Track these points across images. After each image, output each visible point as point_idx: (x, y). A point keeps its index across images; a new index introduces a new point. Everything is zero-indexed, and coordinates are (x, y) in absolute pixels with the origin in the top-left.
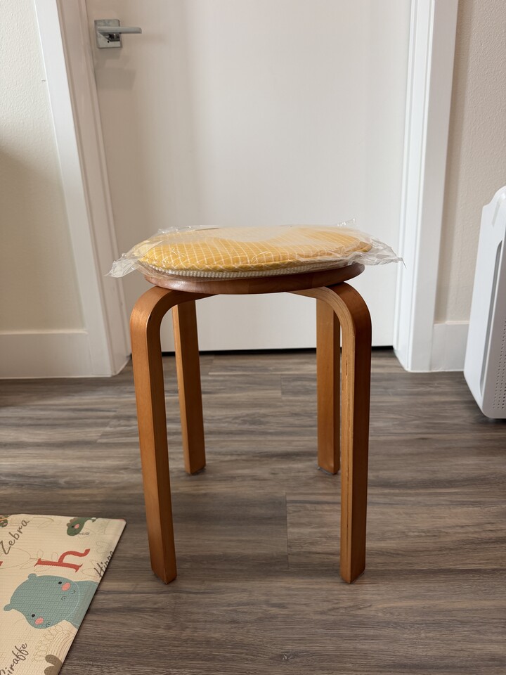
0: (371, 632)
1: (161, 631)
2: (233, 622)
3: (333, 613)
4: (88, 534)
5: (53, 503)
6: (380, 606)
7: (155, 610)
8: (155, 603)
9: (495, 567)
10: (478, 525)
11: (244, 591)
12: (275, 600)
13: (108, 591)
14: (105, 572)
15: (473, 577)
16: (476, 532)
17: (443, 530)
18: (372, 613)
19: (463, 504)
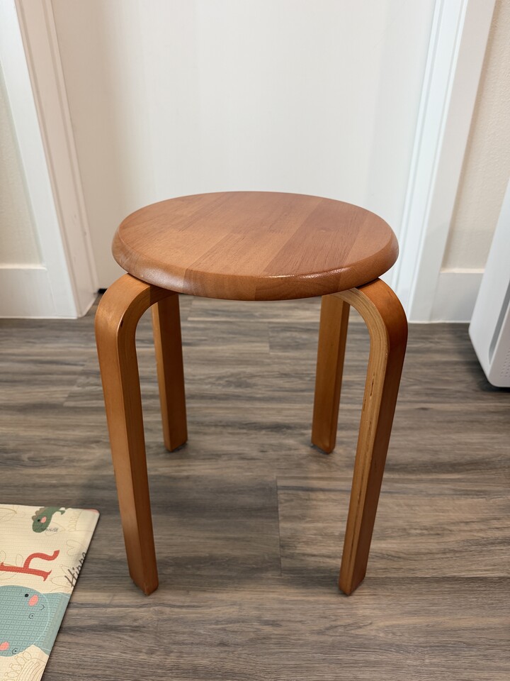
0: (372, 658)
1: (143, 657)
2: (222, 644)
3: (331, 632)
4: (56, 530)
5: (16, 486)
6: (381, 624)
7: (135, 629)
8: (135, 620)
9: (502, 575)
10: (483, 521)
11: (234, 604)
12: (268, 616)
13: (82, 604)
14: (77, 580)
15: (479, 587)
16: (481, 530)
17: (447, 527)
18: (373, 633)
19: (467, 493)
